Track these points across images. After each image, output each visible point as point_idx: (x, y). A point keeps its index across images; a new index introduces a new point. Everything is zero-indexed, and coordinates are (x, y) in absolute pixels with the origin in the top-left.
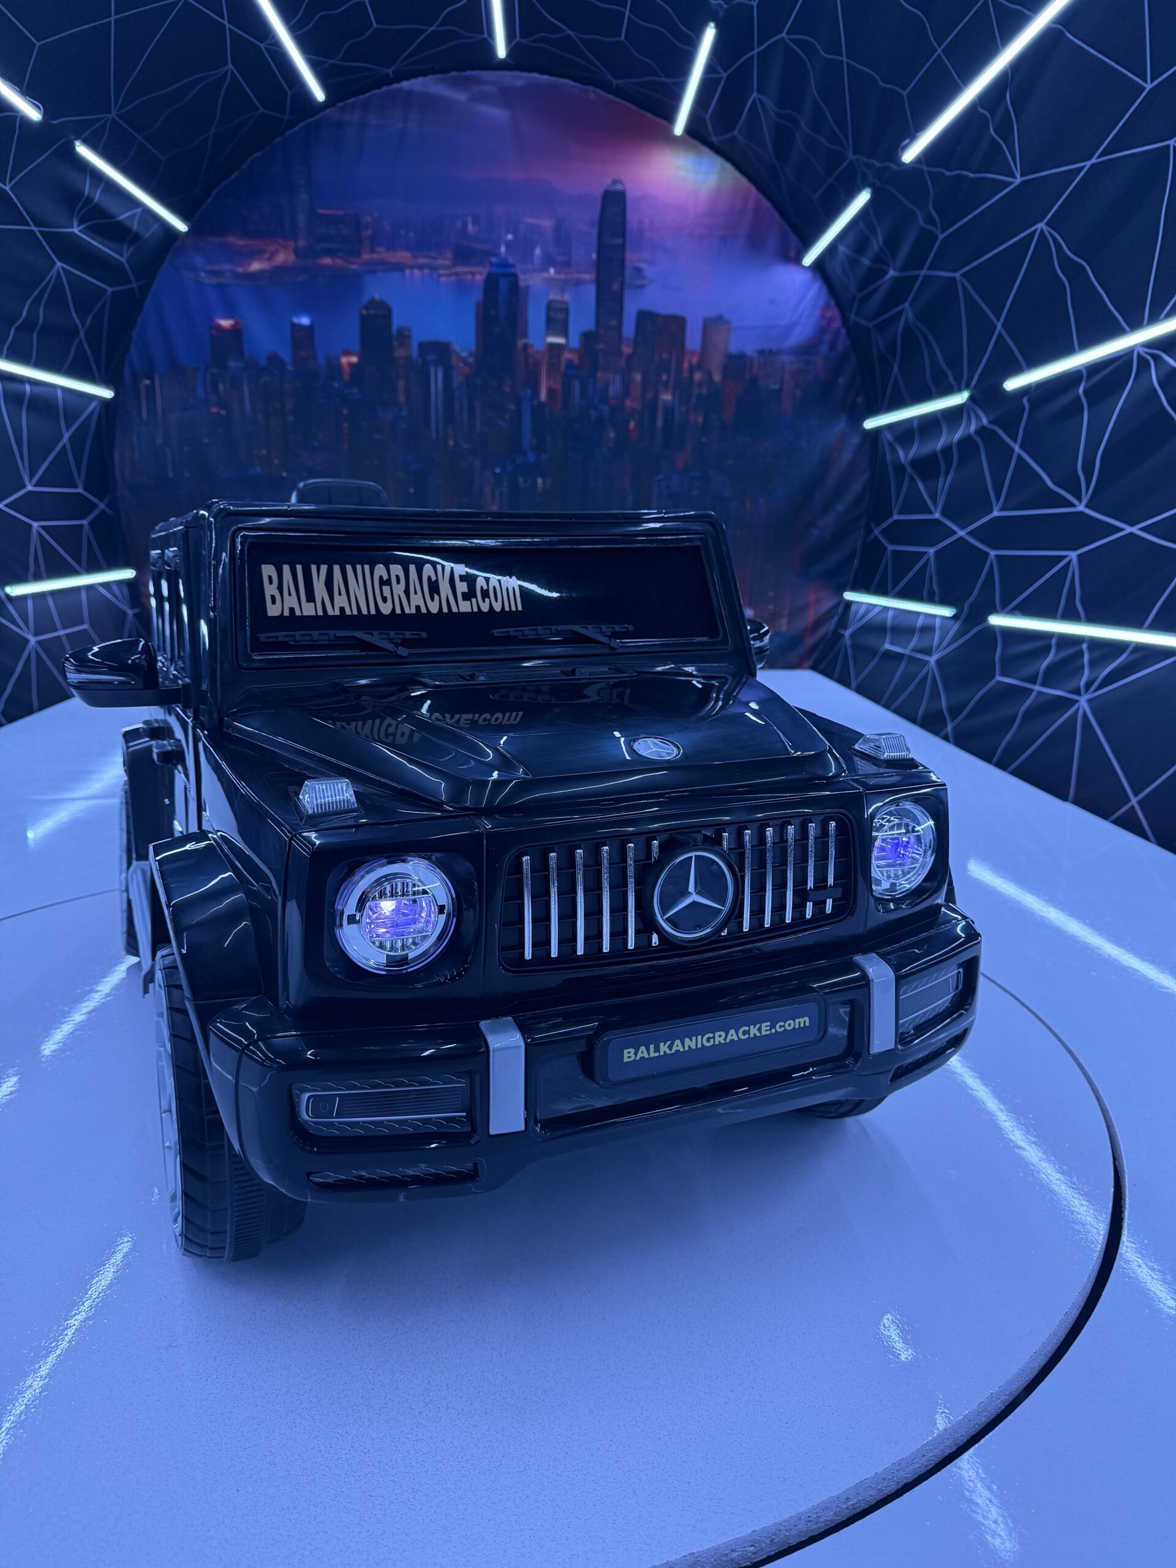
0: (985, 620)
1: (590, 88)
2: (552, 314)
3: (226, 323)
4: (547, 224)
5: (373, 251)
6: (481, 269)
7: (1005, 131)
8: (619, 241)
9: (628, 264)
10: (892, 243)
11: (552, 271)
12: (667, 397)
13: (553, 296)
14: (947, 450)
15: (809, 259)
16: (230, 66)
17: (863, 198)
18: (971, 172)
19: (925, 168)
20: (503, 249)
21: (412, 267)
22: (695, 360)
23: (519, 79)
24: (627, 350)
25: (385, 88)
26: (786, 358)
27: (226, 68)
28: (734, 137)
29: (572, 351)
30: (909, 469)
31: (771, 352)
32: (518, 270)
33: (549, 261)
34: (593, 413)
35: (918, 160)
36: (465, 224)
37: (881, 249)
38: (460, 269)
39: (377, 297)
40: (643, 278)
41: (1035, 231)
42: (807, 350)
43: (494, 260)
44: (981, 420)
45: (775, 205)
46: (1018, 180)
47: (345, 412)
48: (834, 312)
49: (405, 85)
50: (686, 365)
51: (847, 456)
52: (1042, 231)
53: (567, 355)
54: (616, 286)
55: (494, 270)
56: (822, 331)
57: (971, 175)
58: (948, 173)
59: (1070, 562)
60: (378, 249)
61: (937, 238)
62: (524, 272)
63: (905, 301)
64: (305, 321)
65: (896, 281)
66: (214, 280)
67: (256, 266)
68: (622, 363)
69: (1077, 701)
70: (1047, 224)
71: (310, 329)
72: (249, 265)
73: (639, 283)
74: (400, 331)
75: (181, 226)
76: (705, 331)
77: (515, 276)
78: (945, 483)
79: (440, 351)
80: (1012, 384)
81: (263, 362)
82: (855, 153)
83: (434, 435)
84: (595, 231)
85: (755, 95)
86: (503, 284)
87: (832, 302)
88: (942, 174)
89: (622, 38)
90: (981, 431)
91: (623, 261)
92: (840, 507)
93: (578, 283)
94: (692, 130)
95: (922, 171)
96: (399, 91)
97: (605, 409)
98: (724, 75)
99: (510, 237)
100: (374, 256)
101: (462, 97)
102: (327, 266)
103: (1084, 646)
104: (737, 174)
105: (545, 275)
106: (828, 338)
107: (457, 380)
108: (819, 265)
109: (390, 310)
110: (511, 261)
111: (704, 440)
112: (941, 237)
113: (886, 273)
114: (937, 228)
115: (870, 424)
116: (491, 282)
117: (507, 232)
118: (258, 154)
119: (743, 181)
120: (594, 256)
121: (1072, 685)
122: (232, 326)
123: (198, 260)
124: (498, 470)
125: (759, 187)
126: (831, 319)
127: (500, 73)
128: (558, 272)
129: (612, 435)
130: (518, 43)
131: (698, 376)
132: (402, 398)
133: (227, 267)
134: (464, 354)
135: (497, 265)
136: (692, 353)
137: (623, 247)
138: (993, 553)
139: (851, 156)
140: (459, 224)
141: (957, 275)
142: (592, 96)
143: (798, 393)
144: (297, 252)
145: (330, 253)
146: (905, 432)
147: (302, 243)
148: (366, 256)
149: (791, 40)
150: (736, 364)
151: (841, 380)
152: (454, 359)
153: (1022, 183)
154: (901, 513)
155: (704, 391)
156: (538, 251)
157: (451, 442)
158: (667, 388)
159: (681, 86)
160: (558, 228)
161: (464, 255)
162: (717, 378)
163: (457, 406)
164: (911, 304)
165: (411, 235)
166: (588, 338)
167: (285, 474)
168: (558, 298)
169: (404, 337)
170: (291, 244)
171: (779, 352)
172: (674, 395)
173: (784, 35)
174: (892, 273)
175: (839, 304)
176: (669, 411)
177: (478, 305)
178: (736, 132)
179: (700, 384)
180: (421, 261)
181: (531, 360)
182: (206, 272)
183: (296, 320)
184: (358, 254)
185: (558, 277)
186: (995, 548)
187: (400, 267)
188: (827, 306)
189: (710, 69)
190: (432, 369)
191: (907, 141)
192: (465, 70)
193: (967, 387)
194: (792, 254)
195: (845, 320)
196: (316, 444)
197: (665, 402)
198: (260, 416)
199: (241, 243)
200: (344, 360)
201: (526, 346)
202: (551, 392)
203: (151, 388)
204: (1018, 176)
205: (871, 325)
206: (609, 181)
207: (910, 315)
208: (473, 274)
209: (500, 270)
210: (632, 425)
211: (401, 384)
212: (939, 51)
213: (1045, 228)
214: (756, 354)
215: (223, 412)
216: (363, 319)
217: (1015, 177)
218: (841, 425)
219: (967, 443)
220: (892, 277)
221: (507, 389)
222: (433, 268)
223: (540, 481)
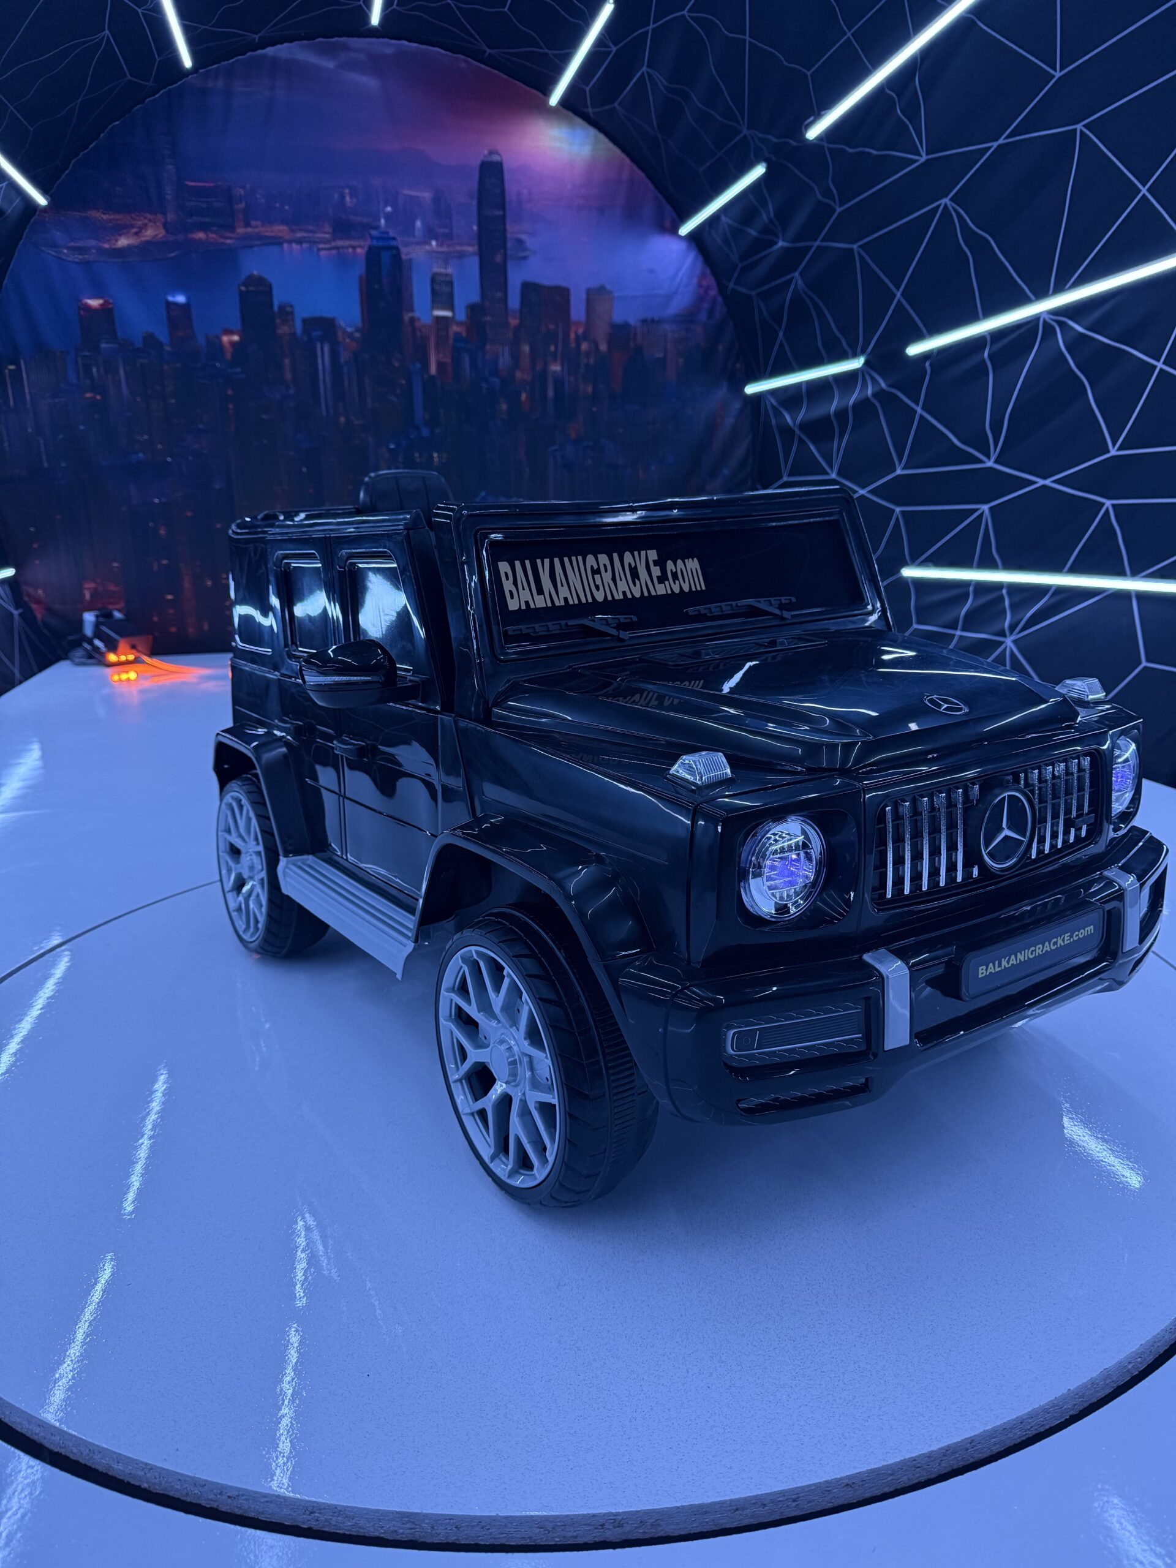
0: (898, 571)
1: (462, 57)
2: (437, 287)
3: (94, 303)
4: (426, 196)
5: (247, 225)
6: (362, 243)
7: (912, 112)
8: (501, 213)
9: (508, 236)
10: (783, 216)
11: (434, 243)
12: (556, 368)
13: (437, 270)
14: (842, 414)
15: (685, 230)
16: (107, 32)
17: (758, 171)
18: (875, 149)
19: (825, 144)
20: (383, 221)
21: (290, 242)
22: (581, 331)
23: (388, 47)
24: (514, 322)
25: (249, 54)
26: (667, 327)
27: (104, 33)
28: (614, 109)
29: (459, 324)
30: (797, 432)
31: (653, 321)
32: (399, 243)
33: (430, 233)
34: (484, 385)
35: (820, 138)
36: (342, 197)
37: (771, 221)
38: (340, 243)
39: (255, 273)
40: (526, 249)
41: (939, 206)
42: (687, 318)
43: (374, 233)
44: (880, 384)
45: (649, 177)
46: (924, 158)
47: (230, 392)
48: (710, 281)
49: (270, 51)
50: (572, 336)
51: (730, 421)
52: (946, 205)
53: (455, 328)
54: (499, 258)
55: (375, 243)
56: (700, 299)
57: (875, 152)
58: (850, 150)
59: (982, 514)
60: (253, 223)
61: (834, 211)
62: (406, 245)
63: (795, 270)
64: (181, 299)
65: (786, 250)
66: (79, 257)
67: (123, 242)
68: (510, 335)
69: (1002, 643)
70: (951, 199)
71: (186, 307)
72: (117, 241)
73: (522, 254)
74: (282, 308)
75: (41, 200)
76: (589, 301)
77: (397, 249)
78: (840, 446)
79: (325, 327)
80: (914, 350)
81: (139, 344)
82: (749, 128)
83: (324, 413)
84: (475, 202)
85: (644, 68)
86: (386, 257)
87: (708, 271)
88: (845, 151)
89: (506, 9)
90: (879, 394)
91: (504, 231)
92: (726, 471)
93: (462, 255)
94: (566, 102)
95: (823, 147)
96: (264, 56)
97: (496, 381)
98: (614, 49)
99: (389, 209)
100: (249, 230)
101: (330, 65)
102: (200, 240)
103: (1004, 591)
104: (611, 145)
105: (427, 247)
106: (706, 306)
107: (344, 356)
108: (695, 237)
109: (270, 287)
110: (392, 234)
111: (594, 409)
112: (839, 210)
113: (776, 243)
114: (834, 201)
115: (751, 389)
116: (373, 256)
117: (386, 205)
118: (117, 123)
119: (617, 151)
120: (475, 228)
121: (996, 627)
122: (101, 305)
123: (59, 236)
124: (392, 446)
125: (633, 159)
126: (708, 288)
127: (368, 40)
128: (439, 245)
129: (504, 407)
130: (394, 10)
131: (584, 346)
132: (288, 376)
133: (92, 243)
134: (349, 330)
135: (378, 239)
136: (578, 324)
137: (504, 217)
138: (898, 510)
139: (745, 131)
140: (336, 196)
141: (855, 247)
142: (463, 65)
143: (681, 360)
144: (165, 226)
145: (203, 227)
146: (791, 397)
147: (171, 217)
148: (241, 230)
149: (691, 18)
150: (620, 334)
151: (720, 347)
152: (340, 334)
153: (928, 160)
154: (790, 475)
155: (592, 361)
156: (418, 224)
157: (342, 419)
158: (555, 360)
159: (566, 59)
160: (437, 200)
161: (343, 228)
162: (603, 347)
163: (346, 383)
164: (801, 274)
165: (287, 207)
166: (474, 310)
167: (169, 459)
168: (442, 270)
169: (286, 313)
170: (160, 216)
171: (659, 322)
172: (562, 366)
173: (685, 12)
174: (781, 244)
175: (714, 273)
176: (559, 383)
177: (361, 278)
178: (616, 105)
179: (588, 354)
180: (300, 235)
181: (418, 334)
182: (68, 248)
183: (170, 299)
184: (232, 229)
185: (440, 249)
186: (899, 505)
187: (277, 242)
188: (703, 275)
189: (599, 42)
190: (318, 345)
191: (812, 118)
192: (332, 37)
193: (863, 352)
194: (668, 224)
195: (722, 289)
196: (201, 426)
197: (555, 372)
198: (139, 399)
199: (105, 217)
200: (225, 339)
201: (412, 320)
202: (440, 365)
203: (17, 375)
204: (924, 154)
205: (753, 293)
206: (486, 152)
207: (800, 282)
208: (354, 248)
209: (381, 244)
210: (524, 396)
211: (287, 361)
212: (849, 34)
213: (949, 203)
214: (639, 324)
215: (98, 397)
216: (241, 292)
217: (920, 155)
218: (722, 391)
219: (863, 405)
220: (782, 247)
221: (397, 364)
222: (312, 242)
223: (435, 455)
